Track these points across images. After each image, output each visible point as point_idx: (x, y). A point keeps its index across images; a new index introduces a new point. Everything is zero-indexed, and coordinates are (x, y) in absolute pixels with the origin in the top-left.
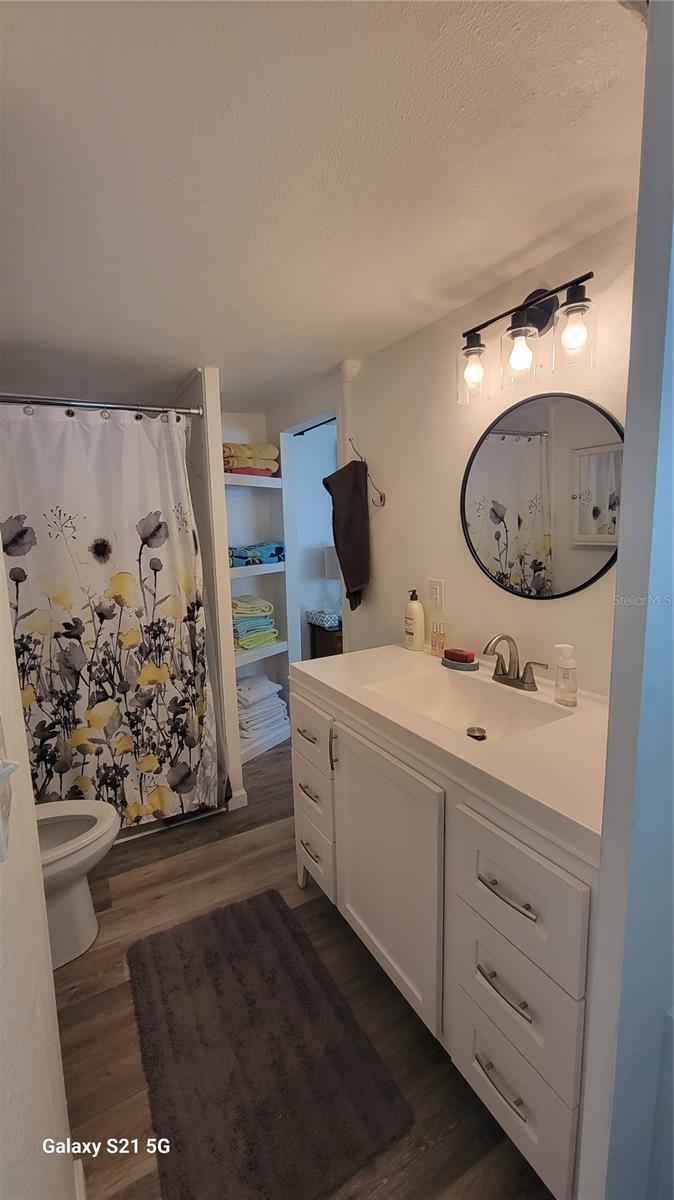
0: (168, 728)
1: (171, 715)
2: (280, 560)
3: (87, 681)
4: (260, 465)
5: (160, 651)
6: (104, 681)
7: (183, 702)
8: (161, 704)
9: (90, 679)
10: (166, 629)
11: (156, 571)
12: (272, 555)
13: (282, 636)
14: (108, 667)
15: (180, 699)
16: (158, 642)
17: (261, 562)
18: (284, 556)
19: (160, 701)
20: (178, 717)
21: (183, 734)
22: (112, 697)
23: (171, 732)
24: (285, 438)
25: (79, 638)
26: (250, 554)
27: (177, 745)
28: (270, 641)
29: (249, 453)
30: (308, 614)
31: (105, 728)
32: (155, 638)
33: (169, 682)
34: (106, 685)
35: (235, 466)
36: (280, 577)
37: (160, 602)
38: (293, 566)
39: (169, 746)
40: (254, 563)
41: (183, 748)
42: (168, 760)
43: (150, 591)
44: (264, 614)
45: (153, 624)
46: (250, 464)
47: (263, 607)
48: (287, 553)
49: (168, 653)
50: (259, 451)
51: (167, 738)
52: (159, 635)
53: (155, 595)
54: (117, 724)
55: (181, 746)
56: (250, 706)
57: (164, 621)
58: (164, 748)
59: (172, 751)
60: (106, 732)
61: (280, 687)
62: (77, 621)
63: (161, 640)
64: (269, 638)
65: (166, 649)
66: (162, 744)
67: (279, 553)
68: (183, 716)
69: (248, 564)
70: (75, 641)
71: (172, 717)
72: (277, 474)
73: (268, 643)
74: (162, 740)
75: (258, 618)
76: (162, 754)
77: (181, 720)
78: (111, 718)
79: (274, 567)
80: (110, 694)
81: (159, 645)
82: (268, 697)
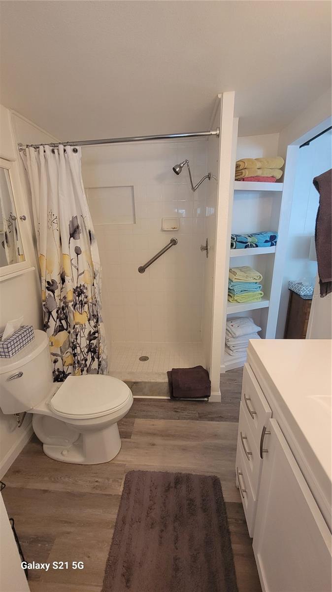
0: (86, 350)
1: (88, 342)
2: (272, 245)
3: (55, 319)
4: (267, 173)
5: (82, 304)
6: (63, 319)
7: (94, 333)
8: (83, 337)
9: (57, 318)
10: (85, 291)
11: (78, 254)
12: (267, 241)
13: (266, 295)
14: (65, 311)
15: (92, 331)
16: (80, 298)
17: (257, 246)
18: (276, 242)
19: (82, 335)
20: (91, 342)
21: (94, 352)
22: (66, 330)
23: (87, 352)
24: (292, 150)
25: (53, 292)
26: (249, 240)
27: (91, 359)
28: (257, 299)
29: (259, 165)
30: (290, 283)
31: (60, 347)
32: (79, 296)
33: (87, 323)
34: (63, 322)
35: (247, 176)
36: (272, 256)
37: (81, 274)
38: (282, 251)
39: (86, 360)
40: (252, 246)
41: (94, 360)
42: (85, 369)
43: (75, 267)
44: (255, 281)
45: (77, 287)
46: (259, 173)
47: (255, 276)
48: (279, 240)
49: (86, 305)
50: (268, 162)
51: (85, 356)
52: (81, 294)
53: (78, 269)
54: (67, 346)
55: (93, 359)
56: (237, 337)
57: (84, 286)
58: (84, 362)
59: (88, 363)
60: (61, 350)
61: (259, 329)
62: (53, 281)
63: (82, 297)
64: (256, 297)
65: (85, 303)
66: (82, 360)
67: (272, 240)
68: (94, 342)
69: (246, 247)
70: (51, 293)
71: (88, 343)
72: (281, 180)
73: (256, 300)
74: (82, 357)
75: (250, 283)
76: (82, 366)
77: (93, 344)
78: (64, 342)
79: (267, 250)
80: (65, 328)
81: (81, 300)
82: (250, 334)
